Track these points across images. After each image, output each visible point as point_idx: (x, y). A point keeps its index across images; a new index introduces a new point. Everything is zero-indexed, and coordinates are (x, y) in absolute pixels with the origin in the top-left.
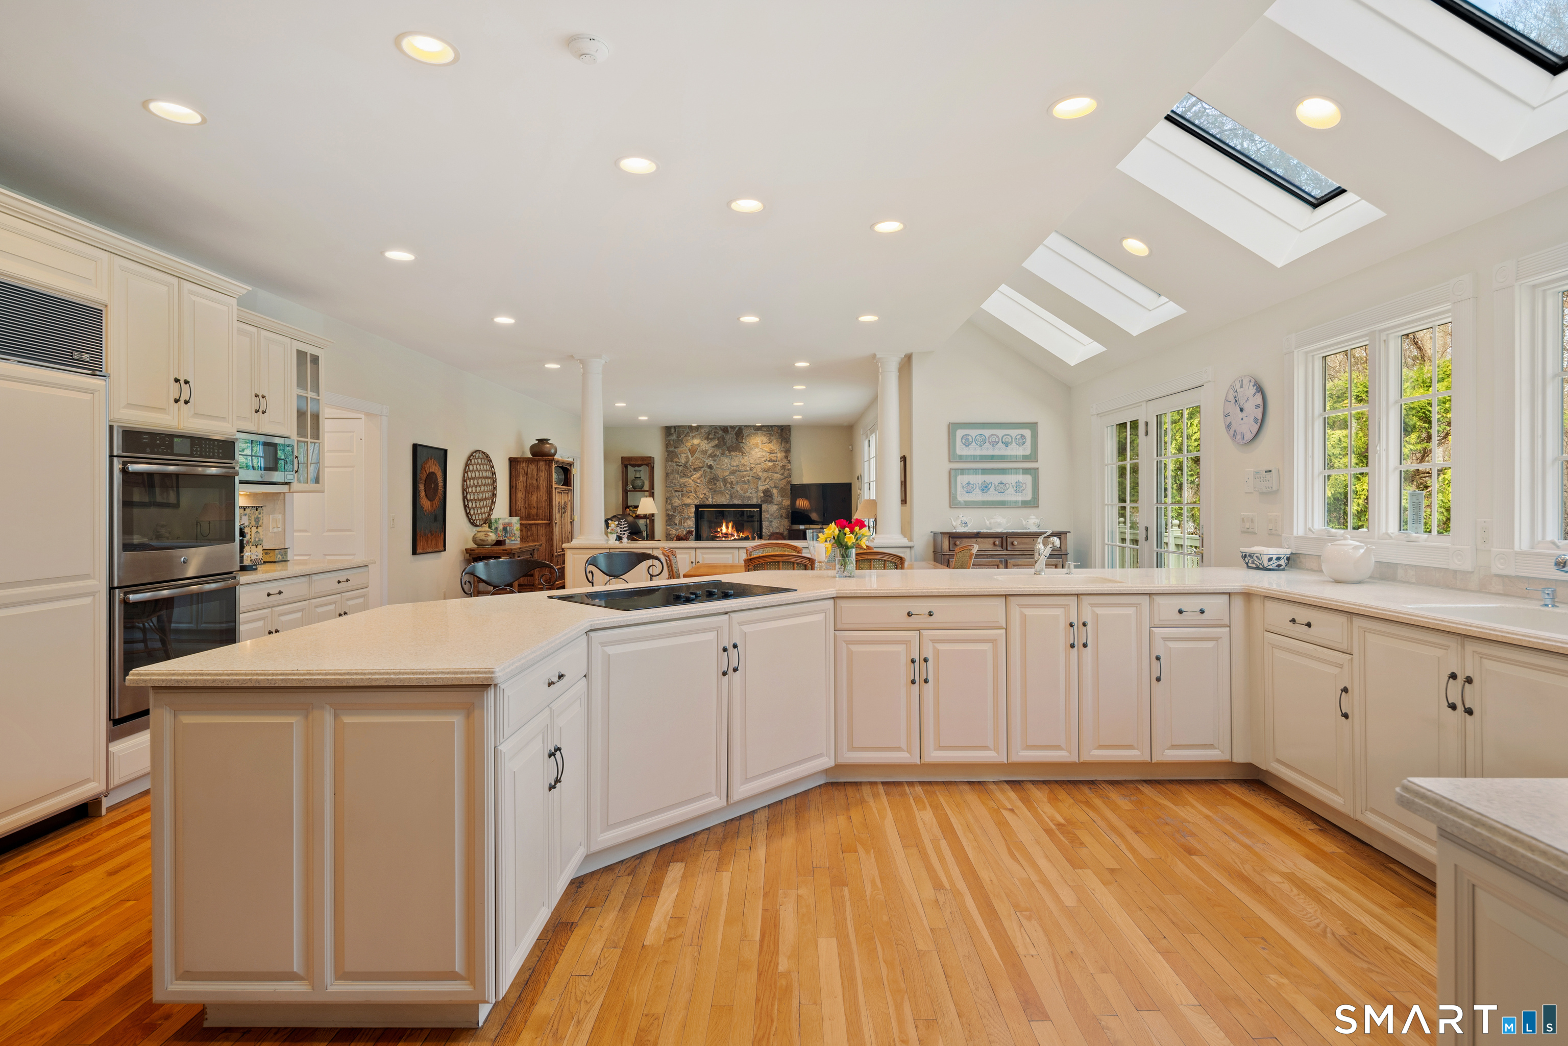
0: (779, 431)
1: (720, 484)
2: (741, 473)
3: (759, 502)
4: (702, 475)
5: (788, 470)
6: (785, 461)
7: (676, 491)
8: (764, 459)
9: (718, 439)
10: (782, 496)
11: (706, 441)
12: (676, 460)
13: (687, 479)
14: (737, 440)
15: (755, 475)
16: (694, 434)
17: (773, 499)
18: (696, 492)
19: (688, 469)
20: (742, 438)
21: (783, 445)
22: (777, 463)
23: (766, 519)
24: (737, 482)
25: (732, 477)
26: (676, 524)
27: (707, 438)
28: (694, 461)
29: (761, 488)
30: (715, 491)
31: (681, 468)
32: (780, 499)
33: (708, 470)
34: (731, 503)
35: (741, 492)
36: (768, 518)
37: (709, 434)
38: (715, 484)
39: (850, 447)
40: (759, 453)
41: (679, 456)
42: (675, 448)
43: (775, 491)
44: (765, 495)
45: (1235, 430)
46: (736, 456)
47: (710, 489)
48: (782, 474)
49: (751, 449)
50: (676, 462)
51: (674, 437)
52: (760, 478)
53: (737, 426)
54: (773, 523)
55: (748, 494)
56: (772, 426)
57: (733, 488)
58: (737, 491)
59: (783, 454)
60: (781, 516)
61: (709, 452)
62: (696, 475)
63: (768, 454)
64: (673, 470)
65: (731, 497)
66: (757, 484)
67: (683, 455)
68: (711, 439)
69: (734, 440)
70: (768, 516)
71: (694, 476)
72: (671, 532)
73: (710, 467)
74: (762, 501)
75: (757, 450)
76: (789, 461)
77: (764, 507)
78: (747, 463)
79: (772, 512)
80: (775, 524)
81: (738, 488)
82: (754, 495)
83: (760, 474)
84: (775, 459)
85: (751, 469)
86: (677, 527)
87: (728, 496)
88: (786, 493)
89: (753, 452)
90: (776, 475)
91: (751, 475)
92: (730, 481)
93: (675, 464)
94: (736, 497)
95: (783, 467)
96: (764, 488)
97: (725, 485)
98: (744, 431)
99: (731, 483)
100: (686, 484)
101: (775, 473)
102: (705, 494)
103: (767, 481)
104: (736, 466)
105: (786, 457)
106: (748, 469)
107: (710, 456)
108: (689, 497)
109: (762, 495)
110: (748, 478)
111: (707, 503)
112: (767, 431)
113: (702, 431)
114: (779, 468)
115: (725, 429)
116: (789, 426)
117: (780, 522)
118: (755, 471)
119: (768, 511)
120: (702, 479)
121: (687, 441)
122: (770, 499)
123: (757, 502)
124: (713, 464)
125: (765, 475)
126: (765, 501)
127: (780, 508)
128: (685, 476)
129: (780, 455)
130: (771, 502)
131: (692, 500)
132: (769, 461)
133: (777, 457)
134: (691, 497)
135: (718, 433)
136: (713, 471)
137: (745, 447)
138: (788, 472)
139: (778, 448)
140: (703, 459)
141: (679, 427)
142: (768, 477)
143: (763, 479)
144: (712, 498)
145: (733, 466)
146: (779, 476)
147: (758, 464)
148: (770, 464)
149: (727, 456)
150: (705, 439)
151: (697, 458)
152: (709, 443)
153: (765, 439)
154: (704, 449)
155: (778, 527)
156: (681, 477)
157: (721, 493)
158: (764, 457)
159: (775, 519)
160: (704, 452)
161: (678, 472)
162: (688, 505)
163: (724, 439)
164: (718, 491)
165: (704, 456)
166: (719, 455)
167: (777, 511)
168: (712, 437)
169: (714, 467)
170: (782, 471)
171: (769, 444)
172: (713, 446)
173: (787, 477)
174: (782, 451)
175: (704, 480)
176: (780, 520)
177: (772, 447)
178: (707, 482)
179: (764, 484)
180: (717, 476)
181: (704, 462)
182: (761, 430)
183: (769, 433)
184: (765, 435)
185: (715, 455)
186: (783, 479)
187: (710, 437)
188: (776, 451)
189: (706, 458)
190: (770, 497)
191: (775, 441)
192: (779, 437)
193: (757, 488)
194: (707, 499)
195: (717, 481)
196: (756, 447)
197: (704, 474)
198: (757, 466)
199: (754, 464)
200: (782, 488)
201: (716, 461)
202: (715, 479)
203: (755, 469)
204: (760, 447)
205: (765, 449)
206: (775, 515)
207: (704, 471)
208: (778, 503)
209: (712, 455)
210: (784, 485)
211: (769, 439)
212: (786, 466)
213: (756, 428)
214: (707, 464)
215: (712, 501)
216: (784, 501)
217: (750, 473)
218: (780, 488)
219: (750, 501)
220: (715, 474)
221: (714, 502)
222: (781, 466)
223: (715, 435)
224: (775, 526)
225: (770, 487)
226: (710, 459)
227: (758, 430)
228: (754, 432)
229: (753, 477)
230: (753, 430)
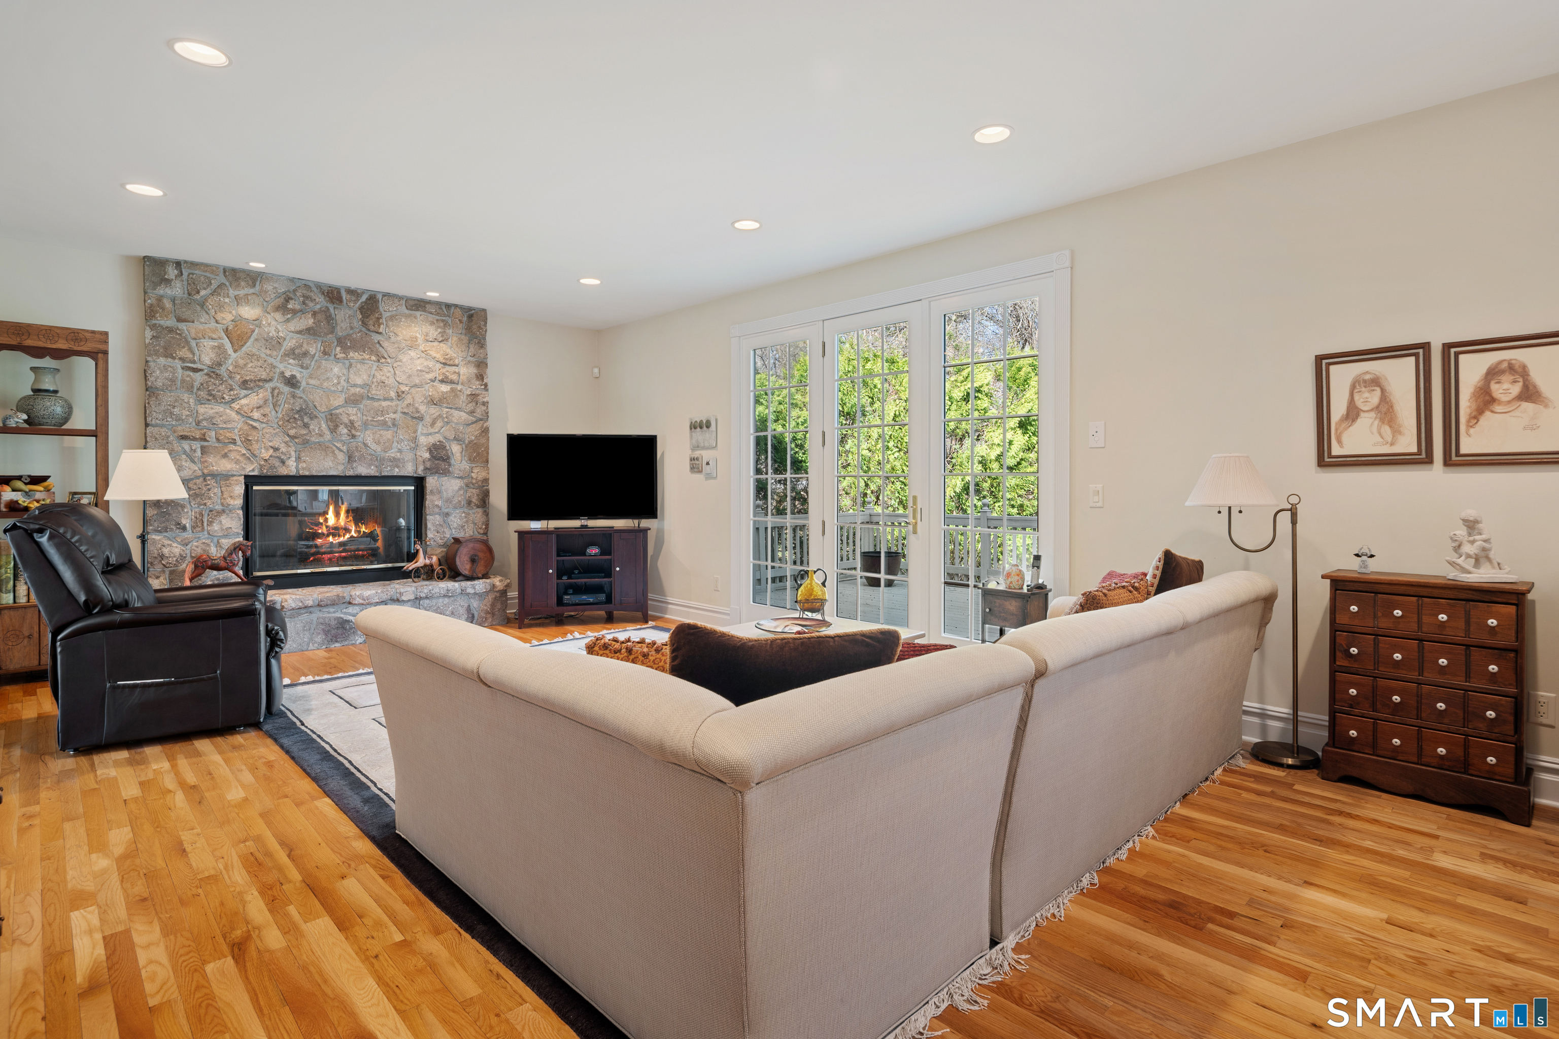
0: (465, 319)
1: (320, 426)
2: (376, 404)
3: (420, 472)
4: (266, 401)
5: (484, 404)
6: (476, 385)
7: (184, 438)
8: (431, 376)
9: (314, 314)
10: (471, 460)
11: (278, 316)
12: (184, 353)
13: (220, 409)
14: (364, 324)
15: (411, 409)
16: (241, 293)
17: (450, 465)
18: (247, 442)
19: (223, 382)
20: (378, 321)
21: (472, 349)
22: (459, 387)
23: (437, 510)
24: (366, 424)
25: (352, 410)
26: (184, 528)
27: (282, 308)
28: (241, 362)
29: (424, 440)
30: (306, 442)
31: (198, 378)
32: (465, 465)
33: (286, 389)
34: (350, 473)
35: (373, 446)
36: (440, 508)
37: (288, 300)
38: (306, 426)
39: (596, 370)
40: (418, 362)
41: (193, 343)
42: (179, 320)
43: (455, 449)
44: (434, 457)
46: (362, 362)
47: (293, 438)
48: (472, 412)
49: (400, 349)
50: (182, 359)
51: (177, 290)
52: (421, 419)
53: (364, 291)
54: (452, 518)
55: (392, 453)
56: (448, 306)
57: (354, 436)
58: (366, 445)
59: (473, 370)
60: (469, 503)
61: (289, 344)
62: (250, 400)
63: (439, 366)
64: (173, 381)
65: (350, 458)
66: (415, 432)
67: (208, 344)
68: (294, 312)
69: (357, 324)
70: (440, 503)
71: (244, 401)
72: (166, 551)
73: (292, 382)
74: (426, 469)
75: (412, 353)
76: (486, 385)
77: (431, 482)
78: (391, 381)
79: (450, 494)
80: (456, 519)
81: (368, 437)
82: (409, 456)
83: (422, 408)
84: (454, 377)
85: (400, 395)
86: (188, 535)
87: (341, 457)
88: (478, 454)
89: (405, 359)
90: (456, 413)
91: (400, 409)
92: (346, 420)
93: (178, 364)
94: (362, 457)
95: (473, 397)
96: (432, 440)
97: (334, 430)
98: (382, 307)
99: (351, 425)
100: (218, 420)
101: (456, 409)
102: (276, 449)
103: (439, 424)
104: (361, 386)
105: (480, 377)
106: (393, 394)
107: (292, 353)
108: (225, 456)
109: (427, 455)
110: (392, 416)
111: (283, 471)
112: (438, 314)
113: (268, 287)
114: (463, 398)
115: (333, 295)
116: (484, 311)
117: (467, 515)
118: (408, 400)
119: (439, 492)
120: (267, 410)
121: (221, 307)
122: (443, 465)
123: (416, 472)
124: (298, 376)
125: (434, 411)
126: (435, 470)
127: (467, 486)
128: (212, 397)
129: (466, 371)
130: (446, 473)
131: (237, 462)
132: (442, 381)
133: (459, 374)
134: (232, 455)
135: (313, 300)
136: (298, 392)
137: (385, 344)
138: (484, 408)
139: (461, 354)
140: (271, 360)
141: (193, 265)
142: (440, 416)
143: (428, 419)
144: (298, 459)
145: (355, 386)
146: (463, 415)
147: (416, 386)
148: (445, 388)
149: (337, 360)
150: (277, 309)
151: (250, 356)
152: (288, 320)
153: (433, 332)
154: (273, 333)
155: (463, 527)
156: (200, 402)
157: (323, 447)
158: (430, 370)
159: (455, 508)
160: (274, 343)
161: (190, 388)
162: (227, 477)
163: (329, 318)
164: (315, 443)
165: (275, 353)
166: (315, 355)
167: (462, 492)
168: (298, 307)
169: (304, 384)
170: (471, 406)
171: (441, 344)
172: (298, 329)
173: (481, 420)
174: (469, 362)
175: (273, 412)
176: (466, 510)
177: (449, 351)
178: (283, 419)
179: (432, 430)
180: (311, 405)
181: (273, 367)
182: (425, 311)
183: (443, 321)
184: (432, 323)
185: (305, 354)
186: (473, 423)
187: (290, 306)
188: (457, 362)
189: (279, 357)
190: (444, 460)
191: (455, 339)
192: (464, 331)
193: (415, 440)
194: (283, 462)
195: (311, 419)
196: (411, 347)
197: (273, 396)
198: (413, 390)
199: (406, 385)
200: (470, 442)
201: (307, 368)
202: (306, 414)
203: (409, 396)
204: (421, 348)
205: (433, 354)
206: (455, 501)
207: (273, 389)
208: (461, 474)
209: (297, 351)
210: (476, 437)
211: (443, 333)
212: (478, 395)
213: (411, 303)
214: (283, 373)
215: (297, 468)
216: (475, 471)
217: (397, 406)
218: (467, 442)
219: (397, 470)
220: (305, 401)
221: (303, 469)
222: (468, 395)
223: (304, 303)
224: (455, 525)
225: (445, 438)
226: (291, 361)
227: (417, 310)
228: (407, 312)
229: (404, 413)
230: (404, 307)
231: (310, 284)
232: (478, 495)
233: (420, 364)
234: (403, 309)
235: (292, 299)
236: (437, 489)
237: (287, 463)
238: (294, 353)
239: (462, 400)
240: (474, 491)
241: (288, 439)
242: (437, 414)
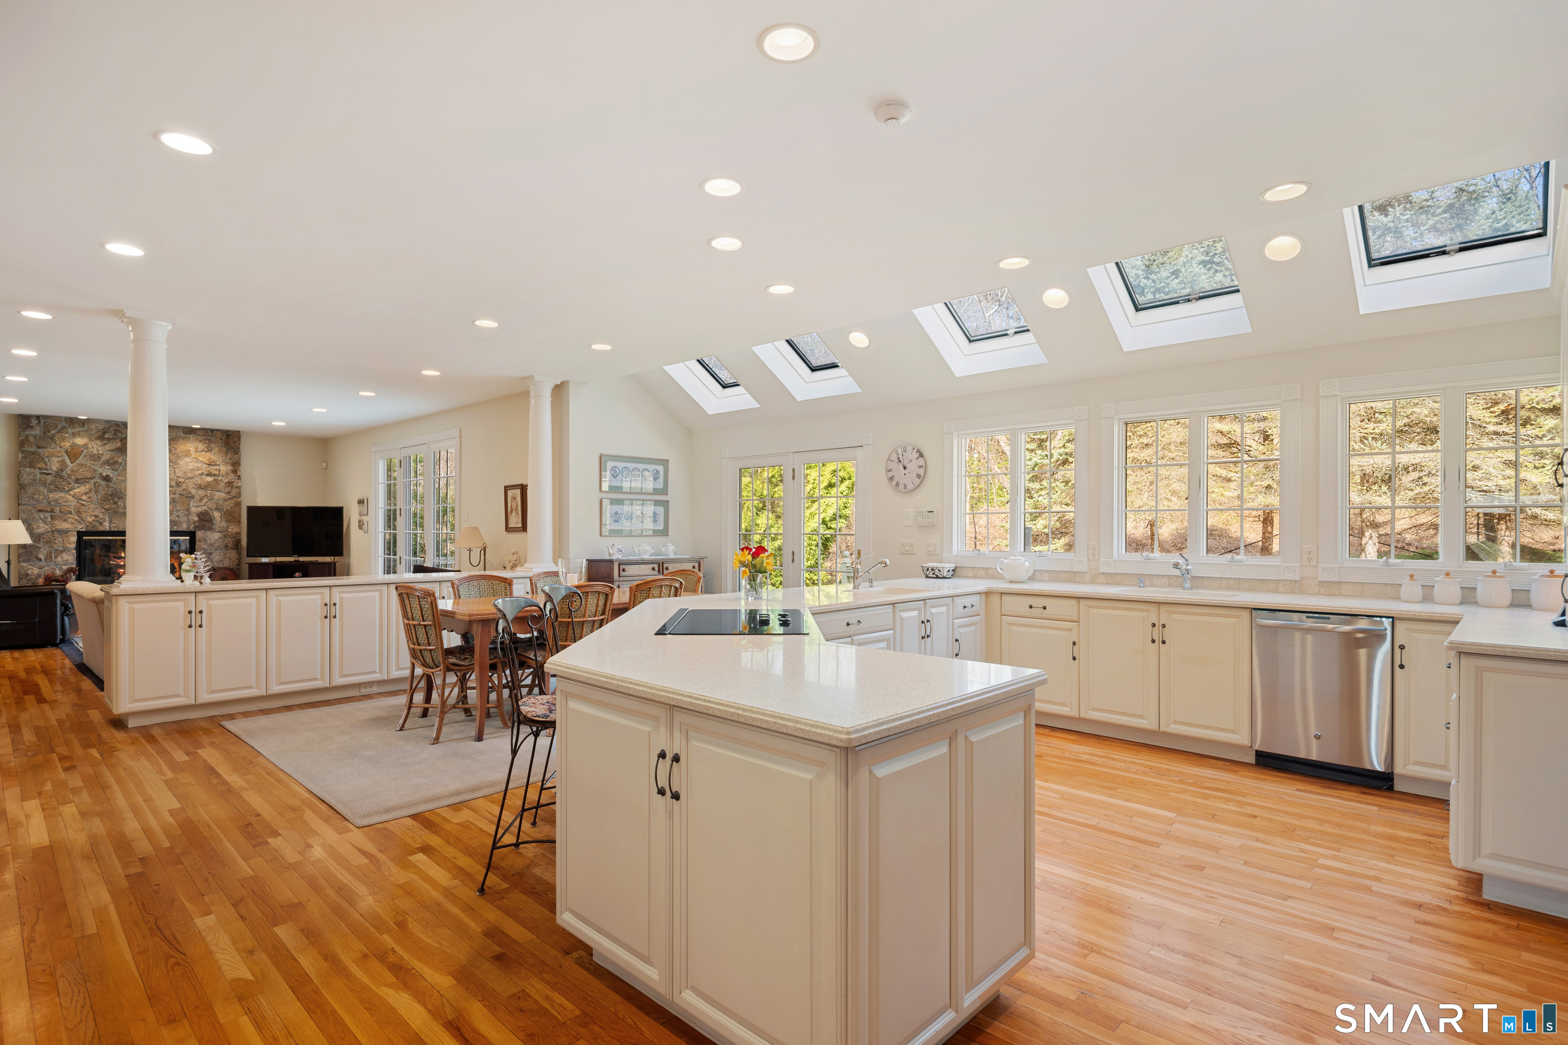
0: (224, 437)
3: (192, 528)
4: (90, 490)
5: (237, 487)
6: (232, 477)
8: (200, 472)
10: (228, 521)
11: (99, 442)
12: (41, 465)
13: (62, 495)
15: (185, 492)
16: (76, 431)
17: (212, 524)
18: (79, 513)
19: (64, 480)
21: (229, 455)
22: (220, 478)
23: (203, 551)
26: (40, 560)
27: (101, 438)
28: (75, 469)
29: (194, 510)
30: (115, 512)
31: (49, 478)
32: (224, 524)
33: (103, 483)
36: (206, 550)
37: (104, 433)
38: (116, 503)
39: (324, 464)
40: (191, 464)
41: (46, 460)
42: (38, 447)
43: (217, 515)
44: (200, 520)
45: (898, 482)
47: (107, 510)
48: (228, 493)
49: (178, 458)
50: (40, 469)
51: (37, 431)
52: (193, 497)
54: (214, 556)
56: (212, 431)
59: (230, 468)
60: (226, 547)
61: (105, 458)
62: (80, 490)
63: (205, 466)
64: (34, 481)
66: (189, 505)
67: (55, 459)
68: (109, 440)
70: (205, 547)
71: (77, 490)
72: (29, 572)
73: (107, 479)
74: (195, 527)
75: (187, 459)
76: (239, 476)
77: (199, 534)
79: (213, 541)
80: (217, 556)
82: (184, 519)
83: (193, 491)
84: (216, 472)
85: (178, 484)
86: (42, 563)
88: (233, 518)
89: (182, 463)
90: (217, 494)
91: (178, 492)
93: (37, 471)
95: (230, 484)
96: (199, 509)
100: (61, 501)
101: (217, 491)
102: (96, 516)
103: (205, 500)
105: (235, 472)
107: (107, 462)
108: (65, 521)
109: (197, 519)
111: (101, 529)
112: (205, 436)
113: (92, 427)
114: (222, 484)
116: (238, 432)
117: (225, 554)
118: (184, 486)
119: (205, 540)
120: (91, 495)
121: (63, 439)
122: (208, 524)
123: (189, 528)
124: (111, 475)
125: (202, 493)
126: (202, 528)
127: (225, 536)
128: (58, 489)
129: (225, 468)
130: (210, 529)
131: (71, 524)
132: (207, 475)
133: (220, 470)
134: (70, 520)
136: (111, 484)
138: (237, 490)
139: (221, 458)
140: (94, 467)
141: (47, 417)
142: (206, 496)
143: (197, 497)
144: (110, 522)
146: (223, 495)
147: (189, 478)
148: (209, 479)
150: (98, 438)
151: (81, 465)
152: (105, 444)
153: (201, 446)
154: (95, 452)
155: (221, 561)
156: (50, 491)
158: (199, 469)
159: (216, 550)
160: (96, 458)
161: (44, 484)
162: (66, 532)
164: (121, 513)
165: (96, 463)
166: (122, 463)
167: (221, 540)
168: (111, 436)
169: (114, 479)
170: (228, 489)
171: (207, 453)
172: (111, 448)
173: (235, 497)
174: (227, 463)
175: (95, 496)
176: (224, 551)
177: (212, 457)
178: (101, 499)
179: (200, 504)
180: (119, 491)
181: (95, 470)
182: (195, 434)
183: (208, 439)
184: (200, 441)
185: (116, 463)
186: (229, 499)
187: (106, 436)
188: (218, 463)
189: (99, 465)
190: (208, 522)
191: (217, 449)
192: (223, 445)
193: (188, 510)
194: (101, 524)
195: (119, 499)
196: (186, 456)
197: (95, 487)
198: (187, 481)
199: (183, 478)
200: (227, 511)
201: (117, 471)
202: (116, 496)
203: (185, 484)
204: (193, 456)
205: (201, 459)
206: (216, 545)
207: (95, 483)
208: (221, 530)
209: (110, 461)
210: (231, 507)
211: (208, 447)
212: (233, 482)
213: (185, 430)
214: (101, 474)
215: (110, 526)
216: (231, 527)
217: (176, 490)
218: (224, 510)
219: (175, 527)
220: (115, 489)
221: (114, 527)
222: (226, 483)
223: (115, 434)
224: (216, 560)
225: (209, 508)
226: (107, 467)
227: (190, 434)
228: (184, 435)
229: (181, 494)
230: (181, 433)
231: (119, 423)
232: (232, 542)
233: (191, 466)
234: (181, 434)
235: (107, 432)
236: (204, 538)
237: (103, 524)
238: (108, 463)
239: (222, 486)
240: (230, 540)
241: (104, 510)
242: (204, 494)
